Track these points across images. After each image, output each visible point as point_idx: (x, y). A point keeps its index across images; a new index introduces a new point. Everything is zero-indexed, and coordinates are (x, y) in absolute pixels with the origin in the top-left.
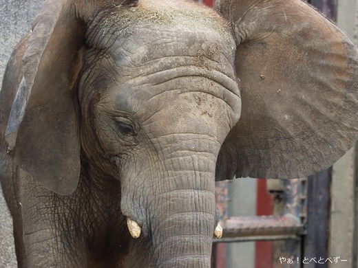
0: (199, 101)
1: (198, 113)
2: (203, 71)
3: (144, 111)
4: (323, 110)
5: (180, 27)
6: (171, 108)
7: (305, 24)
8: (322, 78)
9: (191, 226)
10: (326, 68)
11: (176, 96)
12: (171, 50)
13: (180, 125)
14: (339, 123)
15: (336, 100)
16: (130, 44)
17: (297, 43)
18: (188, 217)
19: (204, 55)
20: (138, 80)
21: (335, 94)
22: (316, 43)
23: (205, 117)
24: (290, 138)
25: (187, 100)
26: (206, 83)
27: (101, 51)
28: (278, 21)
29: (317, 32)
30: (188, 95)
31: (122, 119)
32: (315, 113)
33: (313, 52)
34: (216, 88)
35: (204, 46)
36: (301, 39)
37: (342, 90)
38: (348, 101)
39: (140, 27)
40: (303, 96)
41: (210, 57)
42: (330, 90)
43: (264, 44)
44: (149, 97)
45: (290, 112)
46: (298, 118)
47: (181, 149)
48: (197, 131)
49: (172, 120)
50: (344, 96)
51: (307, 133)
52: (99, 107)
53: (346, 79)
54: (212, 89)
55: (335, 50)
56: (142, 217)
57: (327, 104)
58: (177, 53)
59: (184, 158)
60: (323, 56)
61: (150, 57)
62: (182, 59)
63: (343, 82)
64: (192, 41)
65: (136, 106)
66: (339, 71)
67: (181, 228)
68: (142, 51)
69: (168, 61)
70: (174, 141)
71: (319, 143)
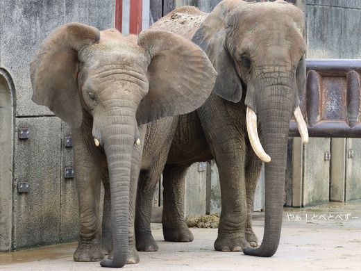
0: (123, 85)
1: (123, 90)
2: (124, 71)
3: (97, 89)
4: (194, 81)
5: (115, 52)
6: (110, 88)
7: (180, 44)
8: (191, 67)
9: (119, 140)
10: (192, 63)
11: (112, 82)
12: (110, 62)
13: (114, 95)
14: (202, 86)
15: (199, 76)
16: (92, 60)
17: (178, 53)
18: (118, 136)
19: (125, 64)
20: (95, 76)
21: (198, 74)
22: (186, 52)
23: (126, 92)
24: (182, 96)
25: (117, 84)
26: (126, 77)
27: (83, 63)
28: (168, 44)
29: (186, 47)
30: (118, 82)
31: (90, 93)
32: (191, 83)
33: (186, 56)
34: (132, 78)
35: (124, 60)
36: (179, 51)
37: (201, 71)
38: (204, 76)
39: (97, 53)
40: (185, 76)
41: (128, 65)
42: (196, 72)
43: (164, 56)
44: (99, 83)
45: (180, 84)
46: (184, 87)
47: (115, 106)
48: (122, 98)
49: (110, 93)
50: (202, 74)
51: (189, 92)
52: (83, 88)
53: (202, 66)
54: (130, 79)
55: (195, 54)
56: (99, 137)
57: (196, 78)
58: (112, 63)
59: (116, 110)
60: (190, 57)
61: (100, 66)
62: (114, 66)
63: (201, 68)
64: (119, 58)
65: (94, 88)
66: (198, 63)
67: (114, 141)
68: (97, 63)
69: (108, 67)
70: (111, 103)
71: (195, 96)
